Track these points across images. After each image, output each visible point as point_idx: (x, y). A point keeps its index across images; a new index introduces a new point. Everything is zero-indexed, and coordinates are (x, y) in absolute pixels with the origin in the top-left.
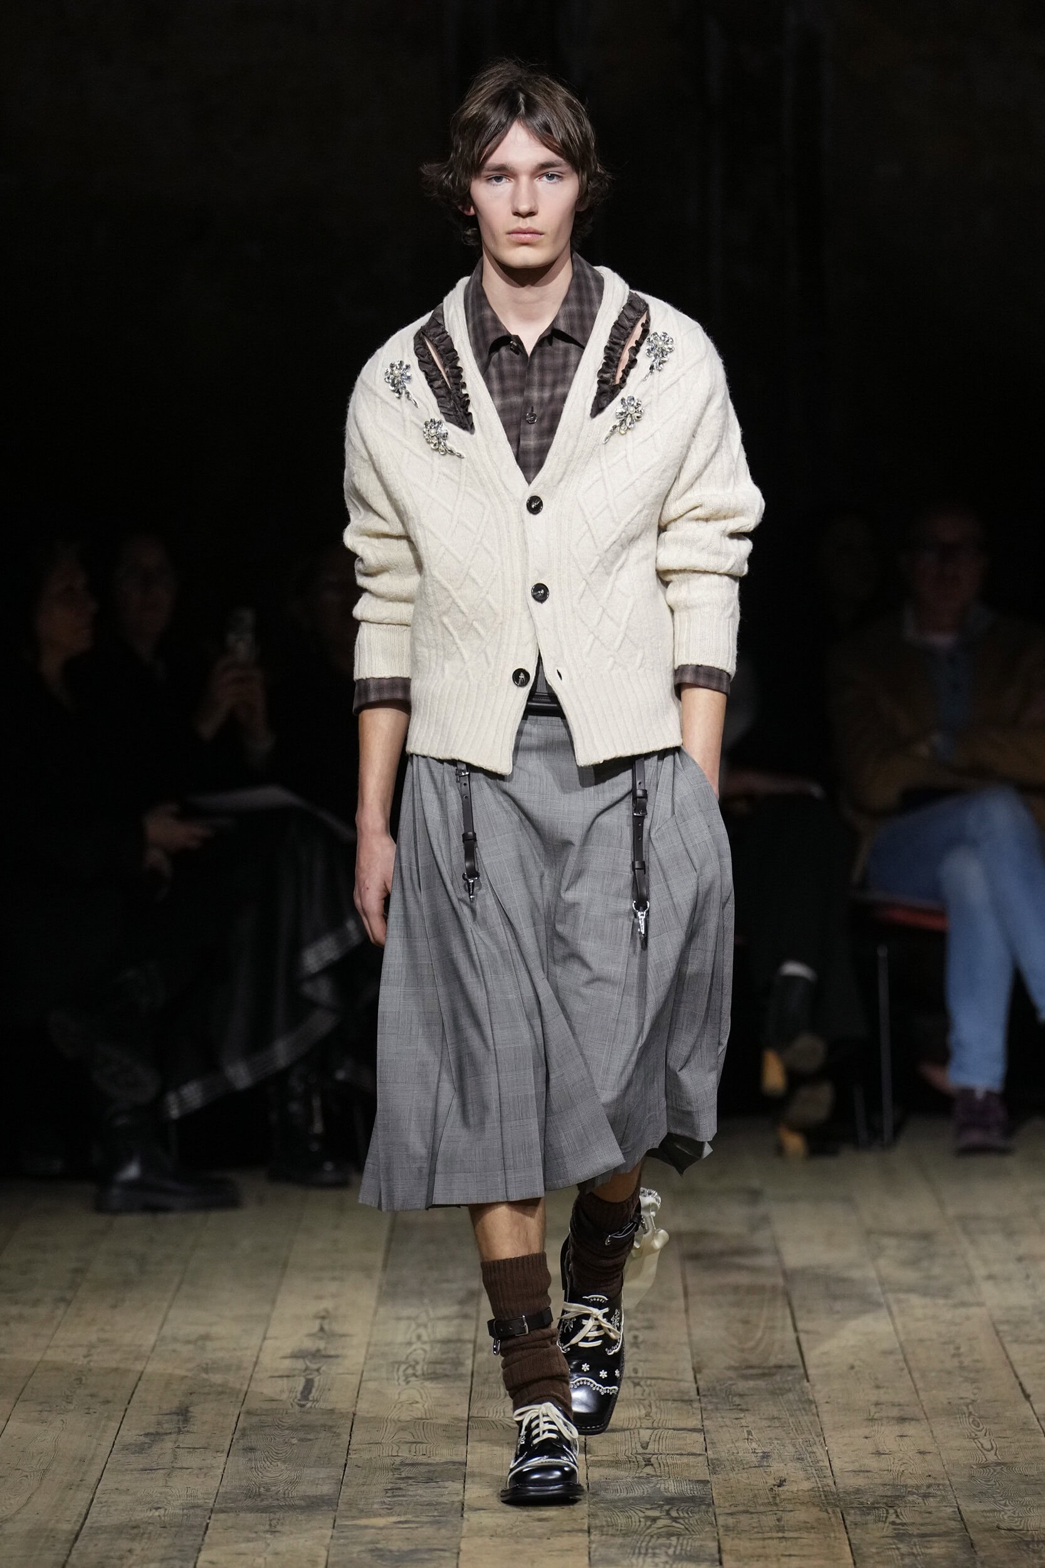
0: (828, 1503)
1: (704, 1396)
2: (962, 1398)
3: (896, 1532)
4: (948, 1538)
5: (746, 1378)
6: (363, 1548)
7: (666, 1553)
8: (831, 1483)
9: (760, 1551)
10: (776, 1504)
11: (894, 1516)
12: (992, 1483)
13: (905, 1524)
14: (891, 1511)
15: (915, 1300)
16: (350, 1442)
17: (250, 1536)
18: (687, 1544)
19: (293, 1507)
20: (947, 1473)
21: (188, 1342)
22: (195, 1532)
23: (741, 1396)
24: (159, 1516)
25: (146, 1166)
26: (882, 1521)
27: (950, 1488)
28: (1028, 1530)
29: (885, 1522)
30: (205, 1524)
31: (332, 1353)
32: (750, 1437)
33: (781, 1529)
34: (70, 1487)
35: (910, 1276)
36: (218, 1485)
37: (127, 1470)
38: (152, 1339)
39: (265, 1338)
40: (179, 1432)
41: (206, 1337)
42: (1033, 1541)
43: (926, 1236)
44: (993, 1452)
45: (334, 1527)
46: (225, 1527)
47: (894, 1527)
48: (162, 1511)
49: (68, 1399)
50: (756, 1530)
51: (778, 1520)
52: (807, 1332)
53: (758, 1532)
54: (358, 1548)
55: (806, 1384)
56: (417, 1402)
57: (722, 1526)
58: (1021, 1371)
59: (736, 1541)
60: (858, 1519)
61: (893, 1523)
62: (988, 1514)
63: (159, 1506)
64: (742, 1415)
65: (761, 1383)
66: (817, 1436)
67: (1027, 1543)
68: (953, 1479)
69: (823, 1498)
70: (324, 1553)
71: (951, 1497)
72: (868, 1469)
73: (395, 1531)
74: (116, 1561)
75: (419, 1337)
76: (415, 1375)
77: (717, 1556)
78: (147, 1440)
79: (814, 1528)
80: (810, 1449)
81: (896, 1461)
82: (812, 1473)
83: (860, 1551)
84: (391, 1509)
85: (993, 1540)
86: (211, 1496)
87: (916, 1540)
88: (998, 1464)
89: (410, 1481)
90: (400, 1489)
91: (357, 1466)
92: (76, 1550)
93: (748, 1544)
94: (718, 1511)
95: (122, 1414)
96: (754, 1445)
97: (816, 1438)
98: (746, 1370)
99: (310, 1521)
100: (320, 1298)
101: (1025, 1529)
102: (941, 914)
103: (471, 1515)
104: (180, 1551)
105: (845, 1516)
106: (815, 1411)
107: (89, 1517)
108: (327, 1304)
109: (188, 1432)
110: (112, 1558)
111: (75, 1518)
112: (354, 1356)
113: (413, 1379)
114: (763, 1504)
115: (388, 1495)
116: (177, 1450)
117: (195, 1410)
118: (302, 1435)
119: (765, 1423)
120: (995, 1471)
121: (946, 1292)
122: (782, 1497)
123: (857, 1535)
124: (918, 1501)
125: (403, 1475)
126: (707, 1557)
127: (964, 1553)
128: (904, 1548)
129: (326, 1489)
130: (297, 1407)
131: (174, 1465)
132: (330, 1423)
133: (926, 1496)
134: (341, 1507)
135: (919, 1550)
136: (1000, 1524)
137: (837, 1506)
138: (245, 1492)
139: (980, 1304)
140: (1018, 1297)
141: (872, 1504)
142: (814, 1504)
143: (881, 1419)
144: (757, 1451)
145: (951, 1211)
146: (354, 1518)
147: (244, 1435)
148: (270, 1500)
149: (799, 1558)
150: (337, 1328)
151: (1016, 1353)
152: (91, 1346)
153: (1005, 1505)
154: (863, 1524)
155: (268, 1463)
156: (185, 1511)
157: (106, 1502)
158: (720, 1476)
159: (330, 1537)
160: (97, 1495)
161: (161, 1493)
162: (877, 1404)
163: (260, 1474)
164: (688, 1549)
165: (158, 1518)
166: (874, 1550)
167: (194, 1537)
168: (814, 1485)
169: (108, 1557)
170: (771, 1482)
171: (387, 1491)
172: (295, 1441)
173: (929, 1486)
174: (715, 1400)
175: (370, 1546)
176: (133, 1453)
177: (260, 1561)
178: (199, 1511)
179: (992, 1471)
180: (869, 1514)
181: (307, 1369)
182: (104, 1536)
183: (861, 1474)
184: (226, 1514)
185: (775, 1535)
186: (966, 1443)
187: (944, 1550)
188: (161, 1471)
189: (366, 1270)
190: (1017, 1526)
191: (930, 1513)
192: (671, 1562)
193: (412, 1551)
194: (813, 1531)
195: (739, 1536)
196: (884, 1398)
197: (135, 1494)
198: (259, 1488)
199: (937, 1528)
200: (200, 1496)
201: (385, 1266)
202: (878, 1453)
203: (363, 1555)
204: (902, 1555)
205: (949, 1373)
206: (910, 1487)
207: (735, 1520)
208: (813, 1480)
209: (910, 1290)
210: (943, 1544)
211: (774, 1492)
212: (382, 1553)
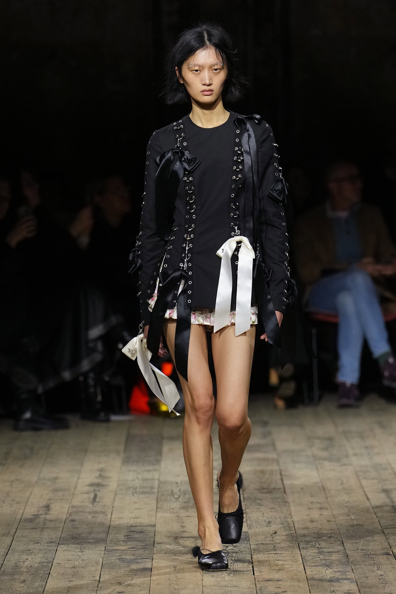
0: (293, 540)
1: (246, 500)
2: (343, 500)
3: (318, 551)
4: (338, 553)
5: (262, 493)
6: (116, 558)
7: (232, 559)
8: (294, 532)
9: (267, 559)
10: (273, 541)
11: (318, 545)
12: (355, 532)
13: (322, 548)
14: (317, 543)
15: (326, 463)
16: (111, 518)
17: (73, 553)
18: (240, 556)
19: (89, 543)
20: (338, 528)
21: (49, 480)
22: (52, 552)
23: (260, 500)
24: (38, 546)
25: (33, 413)
26: (314, 547)
27: (339, 534)
28: (369, 550)
29: (315, 548)
30: (56, 549)
31: (104, 483)
32: (264, 515)
33: (275, 550)
34: (4, 535)
35: (324, 454)
36: (61, 534)
37: (26, 529)
38: (35, 479)
39: (79, 478)
40: (46, 514)
41: (56, 478)
42: (371, 554)
43: (330, 439)
44: (356, 520)
45: (105, 550)
46: (64, 550)
47: (318, 549)
48: (39, 544)
49: (4, 502)
50: (265, 550)
51: (274, 547)
52: (285, 476)
53: (267, 551)
54: (114, 558)
55: (285, 495)
56: (136, 503)
57: (253, 549)
58: (366, 490)
59: (259, 555)
60: (305, 546)
61: (318, 548)
62: (354, 544)
63: (39, 542)
64: (260, 507)
65: (268, 496)
66: (289, 515)
67: (368, 555)
68: (341, 531)
69: (291, 538)
70: (102, 560)
71: (339, 538)
72: (308, 527)
73: (128, 552)
74: (22, 563)
75: (138, 478)
76: (136, 492)
77: (251, 560)
78: (34, 517)
79: (288, 550)
80: (286, 520)
81: (319, 524)
82: (287, 529)
83: (305, 558)
84: (127, 543)
85: (355, 554)
86: (58, 539)
87: (326, 554)
88: (358, 525)
89: (134, 533)
90: (130, 535)
91: (115, 527)
92: (6, 559)
93: (263, 556)
94: (251, 543)
95: (24, 507)
96: (265, 518)
97: (289, 516)
98: (261, 490)
99: (96, 548)
100: (99, 463)
101: (368, 549)
102: (336, 316)
103: (157, 545)
104: (46, 559)
105: (299, 545)
106: (288, 505)
107: (11, 546)
108: (102, 466)
109: (49, 514)
110: (20, 562)
111: (6, 547)
112: (113, 485)
113: (135, 494)
114: (268, 541)
115: (126, 537)
116: (45, 521)
117: (52, 506)
118: (93, 515)
119: (269, 510)
120: (356, 528)
121: (338, 460)
122: (276, 538)
123: (304, 552)
124: (327, 539)
125: (131, 530)
126: (247, 561)
127: (344, 559)
128: (322, 557)
129: (103, 536)
130: (91, 505)
131: (45, 527)
132: (103, 511)
133: (330, 537)
134: (108, 542)
135: (327, 558)
136: (358, 547)
137: (297, 541)
138: (71, 537)
139: (351, 465)
140: (365, 462)
141: (310, 540)
142: (288, 541)
143: (313, 508)
144: (266, 521)
145: (340, 429)
146: (112, 546)
147: (71, 515)
148: (81, 540)
149: (282, 561)
150: (106, 474)
151: (365, 483)
152: (12, 482)
153: (360, 541)
154: (306, 548)
155: (80, 526)
156: (48, 544)
157: (18, 541)
158: (252, 530)
159: (103, 554)
160: (14, 538)
161: (39, 537)
162: (312, 503)
163: (77, 530)
164: (240, 558)
165: (38, 547)
166: (310, 558)
167: (52, 554)
168: (288, 533)
169: (18, 562)
170: (272, 532)
171: (125, 536)
172: (90, 517)
173: (331, 533)
174: (250, 501)
175: (119, 557)
176: (28, 522)
177: (77, 563)
178: (53, 544)
179: (355, 528)
180: (308, 544)
181: (95, 490)
182: (17, 553)
183: (306, 529)
184: (64, 545)
185: (273, 552)
186: (346, 518)
187: (337, 557)
188: (39, 529)
189: (117, 452)
190: (365, 549)
191: (332, 544)
192: (233, 563)
193: (135, 559)
194: (287, 551)
195: (259, 553)
196: (314, 500)
197: (29, 537)
198: (77, 535)
199: (334, 549)
200: (54, 538)
201: (125, 451)
202: (312, 521)
203: (116, 561)
204: (321, 559)
205: (339, 491)
206: (324, 534)
207: (258, 547)
208: (287, 531)
209: (324, 459)
210: (336, 555)
211: (273, 536)
212: (123, 560)
